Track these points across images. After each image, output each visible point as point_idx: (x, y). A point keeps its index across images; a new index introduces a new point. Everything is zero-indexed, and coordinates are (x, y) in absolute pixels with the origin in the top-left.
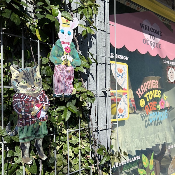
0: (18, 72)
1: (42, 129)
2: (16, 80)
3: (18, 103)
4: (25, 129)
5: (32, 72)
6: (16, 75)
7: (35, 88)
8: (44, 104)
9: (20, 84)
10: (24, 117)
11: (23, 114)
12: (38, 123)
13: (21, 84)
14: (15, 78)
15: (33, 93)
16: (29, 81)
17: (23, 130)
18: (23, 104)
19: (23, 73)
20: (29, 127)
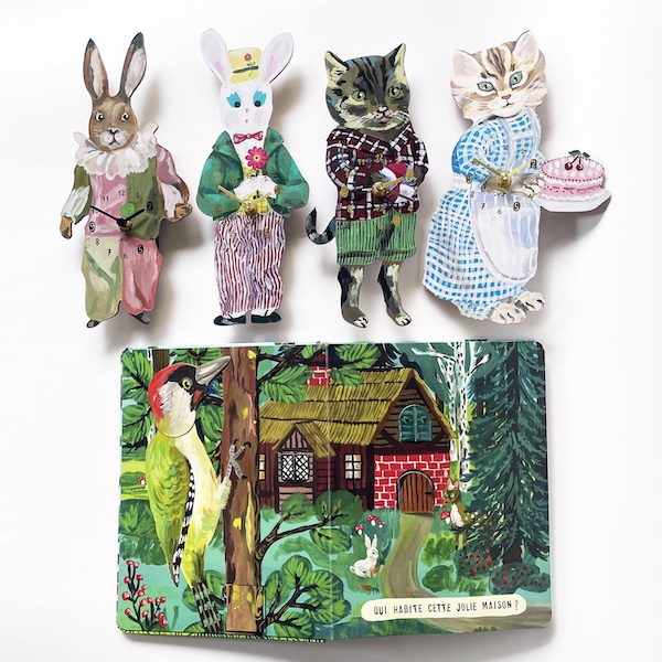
0: (344, 69)
2: (338, 92)
3: (340, 156)
5: (383, 67)
6: (338, 78)
7: (387, 113)
8: (412, 164)
9: (347, 102)
10: (353, 195)
11: (351, 187)
13: (351, 101)
14: (335, 86)
15: (381, 129)
18: (353, 159)
19: (357, 72)
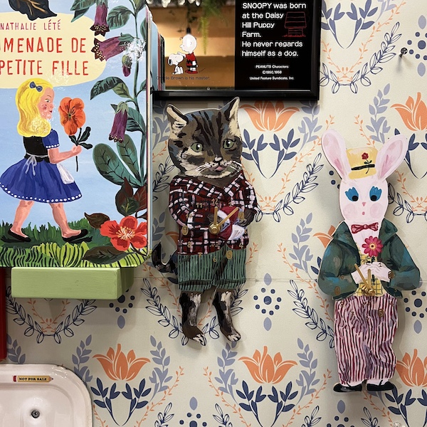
1: (232, 268)
4: (194, 262)
12: (224, 253)
16: (209, 144)
17: (188, 263)
20: (202, 258)
